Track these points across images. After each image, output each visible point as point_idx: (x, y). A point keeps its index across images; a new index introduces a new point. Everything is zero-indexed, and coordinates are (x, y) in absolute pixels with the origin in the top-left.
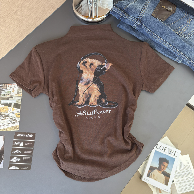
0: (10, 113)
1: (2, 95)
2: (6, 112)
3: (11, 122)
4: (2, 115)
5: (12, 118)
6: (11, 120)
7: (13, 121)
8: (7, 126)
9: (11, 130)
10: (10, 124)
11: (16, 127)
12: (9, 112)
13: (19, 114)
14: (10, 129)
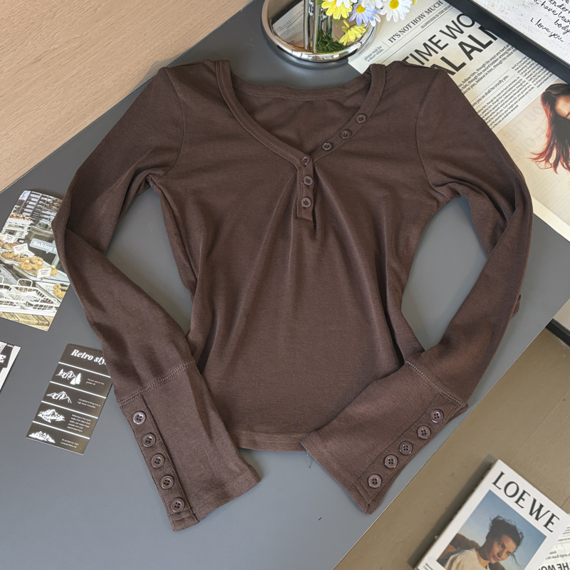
0: (42, 279)
1: (40, 224)
2: (34, 274)
3: (36, 303)
4: (20, 277)
5: (43, 293)
6: (38, 297)
7: (43, 301)
8: (23, 308)
9: (29, 323)
10: (31, 308)
11: (43, 319)
12: (40, 275)
13: (64, 288)
14: (28, 319)
